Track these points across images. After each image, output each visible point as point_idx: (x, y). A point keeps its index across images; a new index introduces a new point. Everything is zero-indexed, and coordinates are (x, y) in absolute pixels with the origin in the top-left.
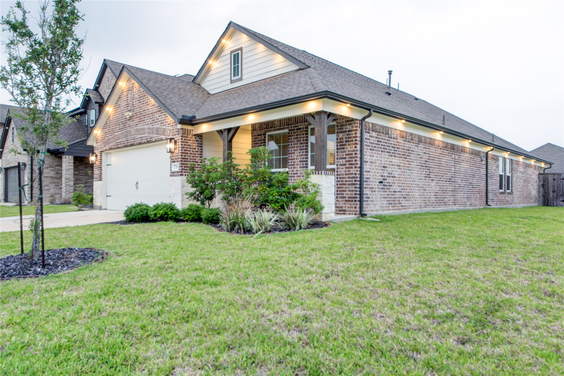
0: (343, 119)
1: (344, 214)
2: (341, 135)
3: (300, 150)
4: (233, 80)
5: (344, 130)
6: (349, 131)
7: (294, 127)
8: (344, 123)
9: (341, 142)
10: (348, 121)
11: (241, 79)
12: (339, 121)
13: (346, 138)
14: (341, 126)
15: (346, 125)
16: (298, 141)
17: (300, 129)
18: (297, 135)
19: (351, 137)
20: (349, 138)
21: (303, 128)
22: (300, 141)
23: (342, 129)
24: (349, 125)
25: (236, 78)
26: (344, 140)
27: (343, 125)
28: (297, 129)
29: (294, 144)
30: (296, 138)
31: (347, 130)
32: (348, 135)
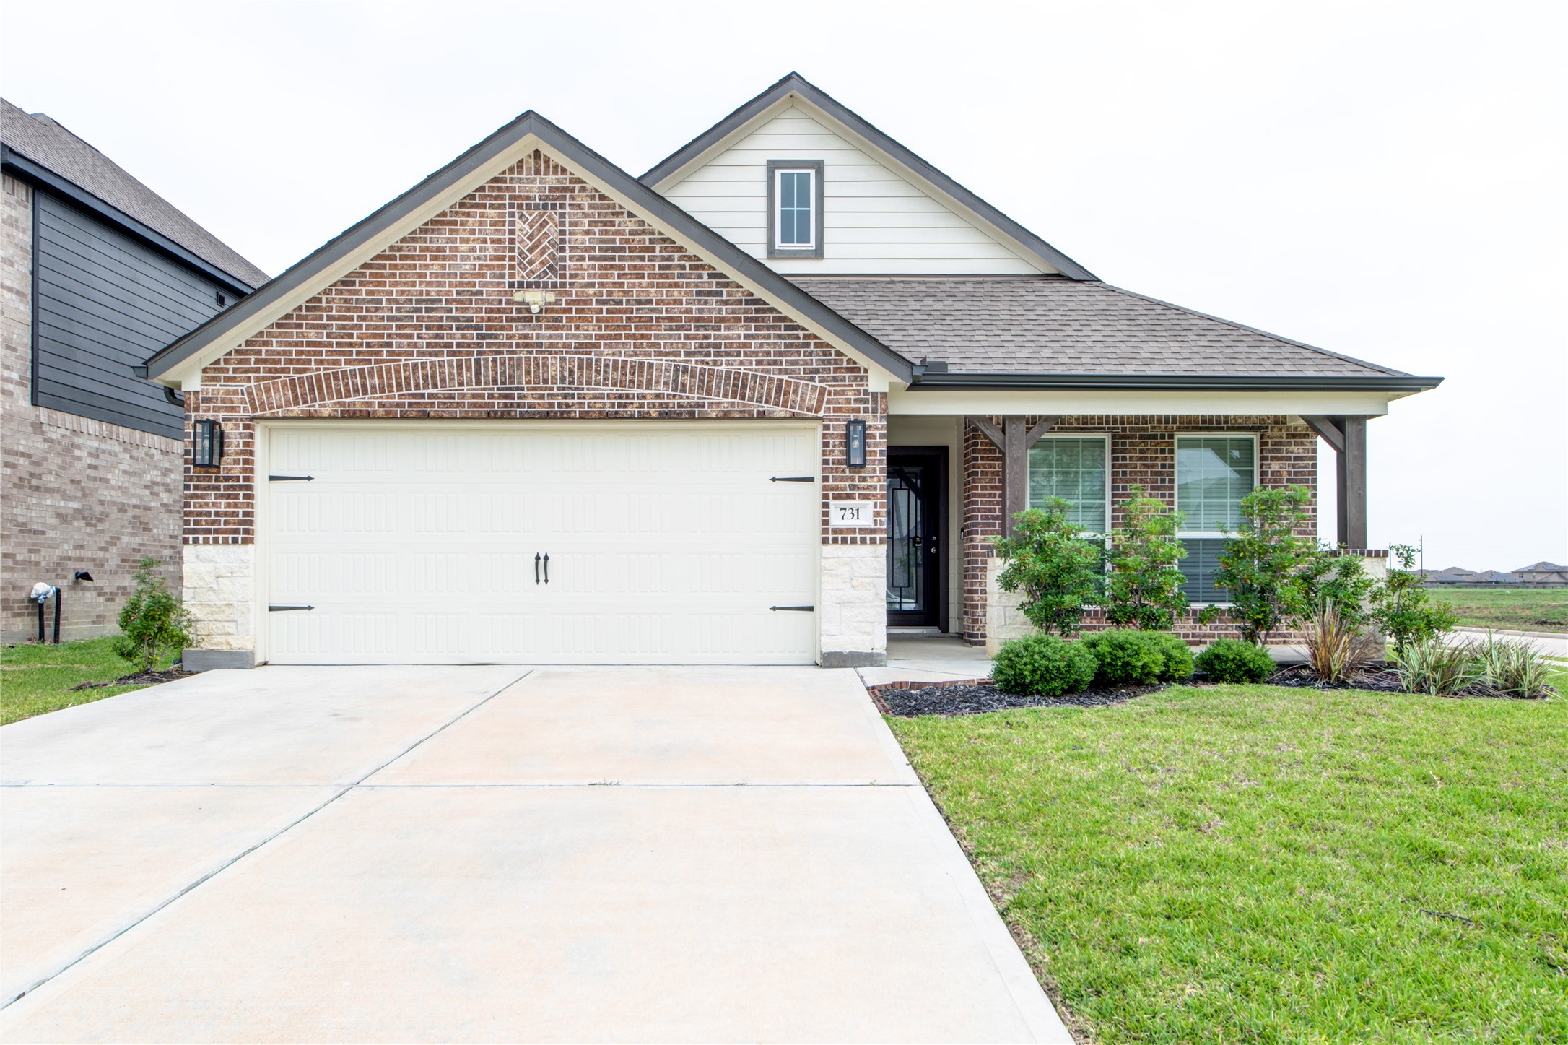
0: (1281, 430)
1: (1285, 642)
2: (1275, 466)
3: (1153, 488)
4: (782, 252)
5: (1284, 455)
6: (1296, 458)
7: (1132, 429)
8: (1284, 439)
9: (1275, 481)
10: (1294, 436)
11: (818, 254)
12: (1269, 433)
13: (1289, 473)
14: (1275, 444)
15: (1289, 444)
16: (1147, 466)
17: (1155, 437)
18: (1142, 451)
19: (1302, 473)
20: (1296, 474)
21: (1163, 437)
22: (1153, 466)
23: (1279, 451)
24: (1296, 444)
25: (795, 246)
26: (1285, 477)
27: (1281, 444)
28: (1141, 437)
29: (1136, 473)
30: (1140, 459)
31: (1292, 455)
32: (1293, 466)
